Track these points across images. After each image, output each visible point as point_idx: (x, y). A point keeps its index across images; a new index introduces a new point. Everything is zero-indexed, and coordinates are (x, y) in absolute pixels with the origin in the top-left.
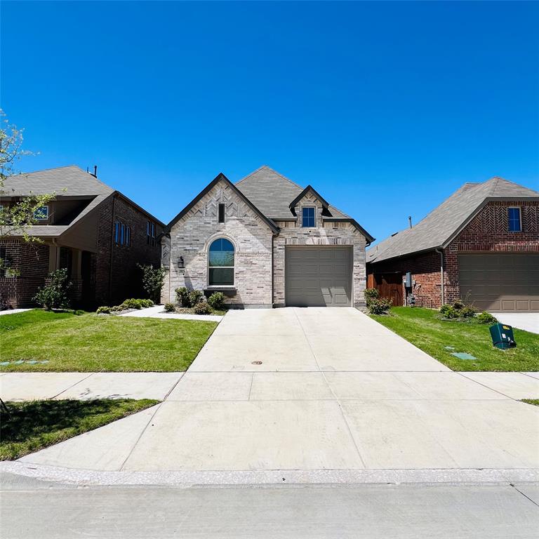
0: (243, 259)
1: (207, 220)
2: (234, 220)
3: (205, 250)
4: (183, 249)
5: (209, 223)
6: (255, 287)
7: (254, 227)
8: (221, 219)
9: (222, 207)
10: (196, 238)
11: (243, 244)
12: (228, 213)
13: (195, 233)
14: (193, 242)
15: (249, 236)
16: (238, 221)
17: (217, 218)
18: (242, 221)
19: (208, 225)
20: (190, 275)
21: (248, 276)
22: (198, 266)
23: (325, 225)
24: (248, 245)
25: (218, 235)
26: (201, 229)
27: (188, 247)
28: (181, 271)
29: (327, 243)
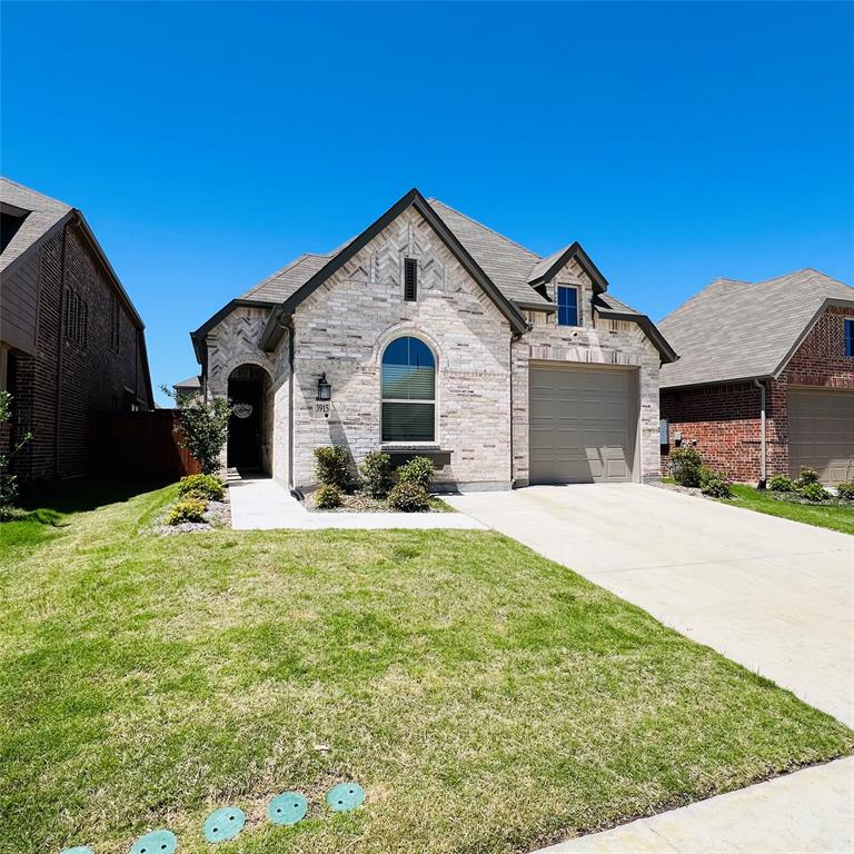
0: (455, 384)
1: (380, 291)
2: (436, 297)
3: (375, 360)
4: (324, 357)
5: (384, 300)
6: (479, 446)
7: (476, 317)
8: (410, 294)
9: (411, 267)
10: (355, 333)
11: (454, 353)
12: (424, 280)
13: (353, 320)
14: (347, 341)
15: (467, 336)
16: (443, 301)
17: (400, 291)
18: (452, 302)
19: (380, 304)
20: (342, 418)
21: (465, 422)
22: (360, 396)
23: (597, 324)
24: (466, 356)
25: (403, 330)
26: (366, 311)
27: (337, 352)
28: (320, 408)
29: (601, 361)
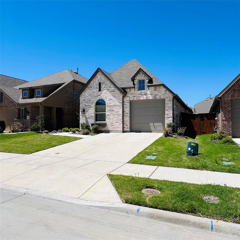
0: (109, 108)
2: (105, 90)
3: (93, 105)
4: (84, 105)
5: (95, 92)
6: (114, 122)
7: (114, 92)
9: (100, 84)
11: (109, 101)
12: (103, 86)
13: (89, 97)
14: (88, 102)
15: (112, 97)
16: (107, 90)
17: (98, 90)
19: (94, 93)
20: (87, 117)
21: (111, 117)
22: (90, 113)
23: (150, 88)
25: (99, 98)
26: (91, 95)
28: (84, 115)
29: (151, 98)
